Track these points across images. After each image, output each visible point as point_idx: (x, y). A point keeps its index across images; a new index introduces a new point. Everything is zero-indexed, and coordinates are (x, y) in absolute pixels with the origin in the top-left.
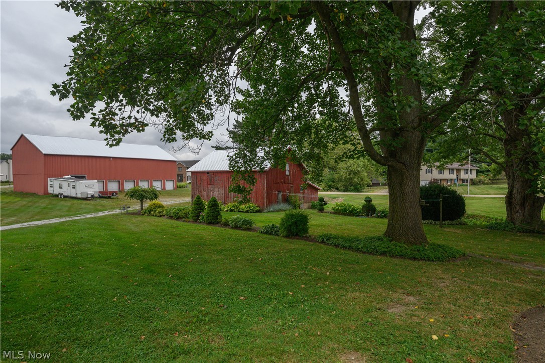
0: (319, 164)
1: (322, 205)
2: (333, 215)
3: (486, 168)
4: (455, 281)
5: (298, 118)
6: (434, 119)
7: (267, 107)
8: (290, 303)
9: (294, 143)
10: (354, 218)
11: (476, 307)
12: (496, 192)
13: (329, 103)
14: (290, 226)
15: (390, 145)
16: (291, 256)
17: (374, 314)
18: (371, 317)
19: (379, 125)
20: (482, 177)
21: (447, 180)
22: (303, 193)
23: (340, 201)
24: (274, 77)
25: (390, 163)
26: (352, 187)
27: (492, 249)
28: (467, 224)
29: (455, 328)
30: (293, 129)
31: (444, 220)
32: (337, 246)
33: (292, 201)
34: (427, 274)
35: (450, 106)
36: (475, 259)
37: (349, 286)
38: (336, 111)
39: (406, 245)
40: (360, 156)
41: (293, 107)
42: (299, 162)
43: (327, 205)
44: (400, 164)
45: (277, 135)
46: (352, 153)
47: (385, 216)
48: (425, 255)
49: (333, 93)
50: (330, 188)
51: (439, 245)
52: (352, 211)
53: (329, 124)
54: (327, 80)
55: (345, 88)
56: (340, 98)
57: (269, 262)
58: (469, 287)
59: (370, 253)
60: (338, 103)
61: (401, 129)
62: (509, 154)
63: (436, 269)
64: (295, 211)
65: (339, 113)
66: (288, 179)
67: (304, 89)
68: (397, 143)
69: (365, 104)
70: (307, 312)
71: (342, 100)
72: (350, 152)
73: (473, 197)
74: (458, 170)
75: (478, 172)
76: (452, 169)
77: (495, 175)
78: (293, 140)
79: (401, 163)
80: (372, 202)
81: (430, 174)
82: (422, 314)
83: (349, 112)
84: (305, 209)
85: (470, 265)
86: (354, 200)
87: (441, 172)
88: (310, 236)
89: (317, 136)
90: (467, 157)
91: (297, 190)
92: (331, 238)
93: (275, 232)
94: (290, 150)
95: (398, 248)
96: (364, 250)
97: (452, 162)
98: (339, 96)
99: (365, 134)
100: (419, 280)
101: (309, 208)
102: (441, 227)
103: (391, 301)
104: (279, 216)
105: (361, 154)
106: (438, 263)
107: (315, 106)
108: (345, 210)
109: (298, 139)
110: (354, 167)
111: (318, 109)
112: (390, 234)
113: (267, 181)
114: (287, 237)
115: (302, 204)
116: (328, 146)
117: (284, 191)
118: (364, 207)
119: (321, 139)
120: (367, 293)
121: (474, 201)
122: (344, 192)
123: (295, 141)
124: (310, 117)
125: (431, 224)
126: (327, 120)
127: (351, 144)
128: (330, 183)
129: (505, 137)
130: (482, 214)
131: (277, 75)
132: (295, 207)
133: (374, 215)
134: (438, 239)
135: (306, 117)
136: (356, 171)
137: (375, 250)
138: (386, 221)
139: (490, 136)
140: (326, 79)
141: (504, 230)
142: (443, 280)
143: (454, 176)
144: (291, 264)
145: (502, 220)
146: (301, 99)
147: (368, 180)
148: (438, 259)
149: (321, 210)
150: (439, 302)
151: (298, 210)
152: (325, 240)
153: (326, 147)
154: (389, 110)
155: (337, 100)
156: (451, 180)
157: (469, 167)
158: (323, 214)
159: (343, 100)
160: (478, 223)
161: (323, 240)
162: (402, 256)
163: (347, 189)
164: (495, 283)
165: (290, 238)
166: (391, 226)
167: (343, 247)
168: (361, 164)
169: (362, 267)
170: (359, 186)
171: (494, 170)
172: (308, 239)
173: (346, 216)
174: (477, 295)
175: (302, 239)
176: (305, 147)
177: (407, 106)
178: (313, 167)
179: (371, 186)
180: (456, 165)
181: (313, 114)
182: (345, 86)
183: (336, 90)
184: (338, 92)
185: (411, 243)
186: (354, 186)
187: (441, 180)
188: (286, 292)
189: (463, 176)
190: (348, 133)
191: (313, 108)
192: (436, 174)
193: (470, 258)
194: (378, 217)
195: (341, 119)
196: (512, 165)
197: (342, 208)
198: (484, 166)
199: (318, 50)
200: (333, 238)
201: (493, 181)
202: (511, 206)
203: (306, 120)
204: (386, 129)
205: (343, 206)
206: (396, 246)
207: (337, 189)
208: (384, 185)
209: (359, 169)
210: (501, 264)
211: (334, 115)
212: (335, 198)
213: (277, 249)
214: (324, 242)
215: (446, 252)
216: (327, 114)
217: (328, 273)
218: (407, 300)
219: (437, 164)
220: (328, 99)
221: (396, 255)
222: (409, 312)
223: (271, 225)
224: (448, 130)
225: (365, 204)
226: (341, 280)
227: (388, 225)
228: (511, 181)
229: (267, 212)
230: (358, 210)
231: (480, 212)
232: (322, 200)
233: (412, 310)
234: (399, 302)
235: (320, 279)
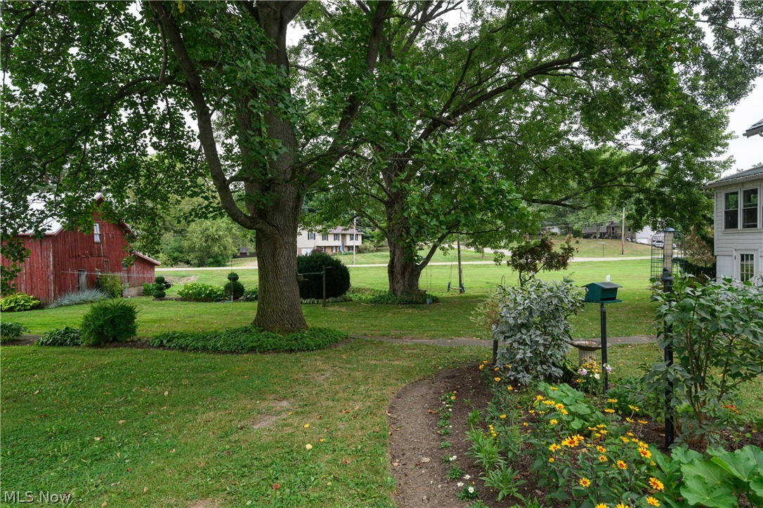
0: (154, 225)
1: (162, 289)
2: (180, 302)
3: (370, 233)
4: (335, 370)
5: (115, 149)
6: (311, 172)
7: (48, 124)
8: (96, 455)
9: (107, 190)
10: (213, 305)
11: (355, 397)
12: (382, 260)
13: (169, 133)
14: (101, 326)
15: (259, 201)
16: (102, 376)
17: (234, 437)
18: (230, 441)
19: (243, 173)
20: (368, 244)
21: (332, 247)
22: (128, 272)
23: (191, 281)
24: (65, 74)
25: (258, 226)
26: (211, 260)
27: (376, 326)
28: (351, 300)
29: (332, 429)
30: (106, 166)
31: (327, 297)
32: (183, 349)
33: (107, 285)
34: (305, 368)
35: (326, 158)
36: (358, 341)
37: (199, 405)
38: (181, 146)
39: (281, 334)
40: (216, 215)
41: (104, 132)
42: (119, 221)
43: (172, 288)
44: (271, 228)
45: (74, 174)
46: (204, 210)
47: (256, 298)
48: (304, 344)
49: (175, 118)
50: (175, 261)
51: (319, 329)
52: (210, 294)
53: (170, 164)
54: (165, 96)
55: (191, 114)
56: (186, 126)
57: (55, 394)
58: (349, 374)
59: (232, 352)
60: (183, 134)
61: (271, 181)
62: (390, 219)
63: (316, 360)
64: (110, 302)
65: (186, 149)
66: (99, 249)
67: (125, 104)
68: (267, 200)
69: (225, 141)
70: (127, 461)
71: (190, 130)
72: (202, 208)
73: (358, 268)
74: (344, 235)
75: (364, 238)
76: (337, 234)
77: (378, 242)
78: (106, 185)
79: (273, 226)
80: (239, 280)
81: (313, 240)
82: (296, 421)
83: (200, 150)
84: (132, 297)
85: (352, 348)
86: (214, 277)
87: (325, 237)
88: (139, 339)
89: (150, 182)
90: (352, 220)
91: (116, 267)
92: (174, 338)
93: (72, 340)
94: (101, 200)
95: (270, 339)
96: (225, 348)
97: (335, 225)
98: (185, 124)
99: (222, 185)
100: (295, 377)
101: (139, 295)
102: (325, 306)
103: (258, 413)
104: (81, 312)
105: (219, 213)
106: (319, 351)
107: (145, 134)
108: (199, 294)
109: (115, 183)
110: (212, 231)
111: (151, 139)
112: (262, 322)
113: (54, 253)
114: (97, 345)
115: (126, 290)
116: (169, 198)
117: (91, 270)
118: (227, 287)
119: (157, 187)
120: (226, 409)
121: (360, 272)
122: (199, 267)
123: (109, 187)
124: (137, 151)
125: (313, 303)
126: (166, 157)
127: (202, 197)
128: (176, 254)
129: (386, 199)
130: (368, 286)
131: (69, 72)
132: (113, 295)
133: (242, 298)
134: (320, 321)
135: (128, 149)
136: (217, 236)
137: (240, 348)
138: (255, 304)
139: (372, 196)
140: (163, 94)
141: (387, 303)
142: (323, 373)
143: (339, 243)
144: (102, 389)
145: (385, 292)
146: (120, 119)
147: (233, 248)
148: (319, 347)
149: (161, 296)
150: (316, 400)
151: (116, 301)
152: (165, 342)
153: (165, 199)
154: (254, 153)
155: (182, 129)
156: (336, 247)
157: (354, 231)
158: (163, 302)
159: (192, 131)
160: (364, 297)
161: (162, 342)
162: (276, 350)
163: (204, 262)
164: (375, 365)
165: (102, 347)
166: (261, 311)
167: (194, 350)
168: (222, 225)
169: (220, 374)
170: (220, 258)
171: (378, 235)
172: (134, 344)
173: (202, 303)
174: (357, 383)
175: (125, 346)
176: (128, 197)
177: (273, 152)
178: (143, 230)
179: (238, 257)
180: (339, 229)
181: (142, 145)
182: (191, 111)
183: (180, 114)
184: (184, 118)
185: (288, 331)
186: (213, 258)
187: (325, 247)
188: (88, 438)
189: (349, 243)
190: (200, 180)
191: (142, 137)
192: (319, 241)
193: (352, 340)
194: (248, 300)
195: (190, 159)
196: (393, 230)
197: (194, 291)
198: (368, 230)
199: (149, 47)
200: (177, 337)
201: (378, 249)
202: (393, 275)
203: (129, 155)
204: (251, 179)
205: (195, 288)
206: (268, 338)
207: (188, 263)
208: (252, 255)
209: (221, 233)
210: (382, 342)
211: (178, 152)
212: (184, 277)
213: (73, 369)
214: (163, 346)
215: (328, 336)
216: (166, 148)
217: (166, 393)
218: (278, 408)
219: (320, 228)
220: (168, 126)
221: (268, 350)
222: (281, 422)
223: (62, 329)
224: (330, 186)
225: (229, 284)
226: (187, 399)
227: (258, 311)
228: (393, 249)
229: (56, 307)
230: (218, 293)
231: (364, 285)
232: (160, 280)
233: (284, 419)
234: (269, 412)
235: (153, 404)
